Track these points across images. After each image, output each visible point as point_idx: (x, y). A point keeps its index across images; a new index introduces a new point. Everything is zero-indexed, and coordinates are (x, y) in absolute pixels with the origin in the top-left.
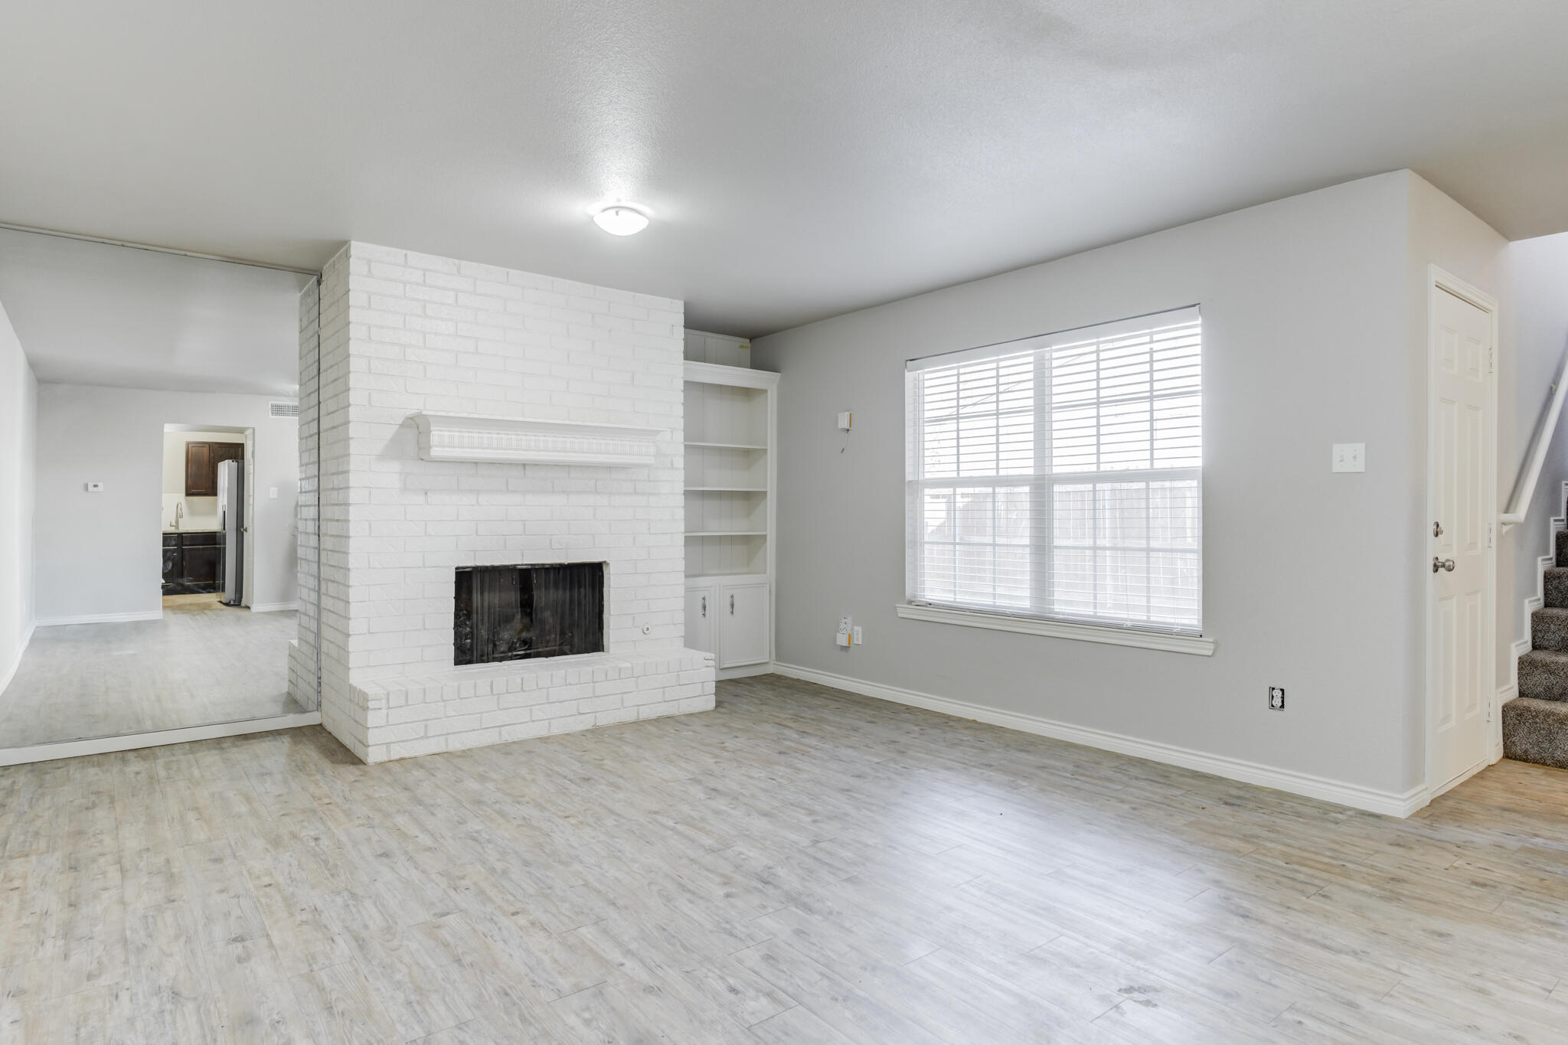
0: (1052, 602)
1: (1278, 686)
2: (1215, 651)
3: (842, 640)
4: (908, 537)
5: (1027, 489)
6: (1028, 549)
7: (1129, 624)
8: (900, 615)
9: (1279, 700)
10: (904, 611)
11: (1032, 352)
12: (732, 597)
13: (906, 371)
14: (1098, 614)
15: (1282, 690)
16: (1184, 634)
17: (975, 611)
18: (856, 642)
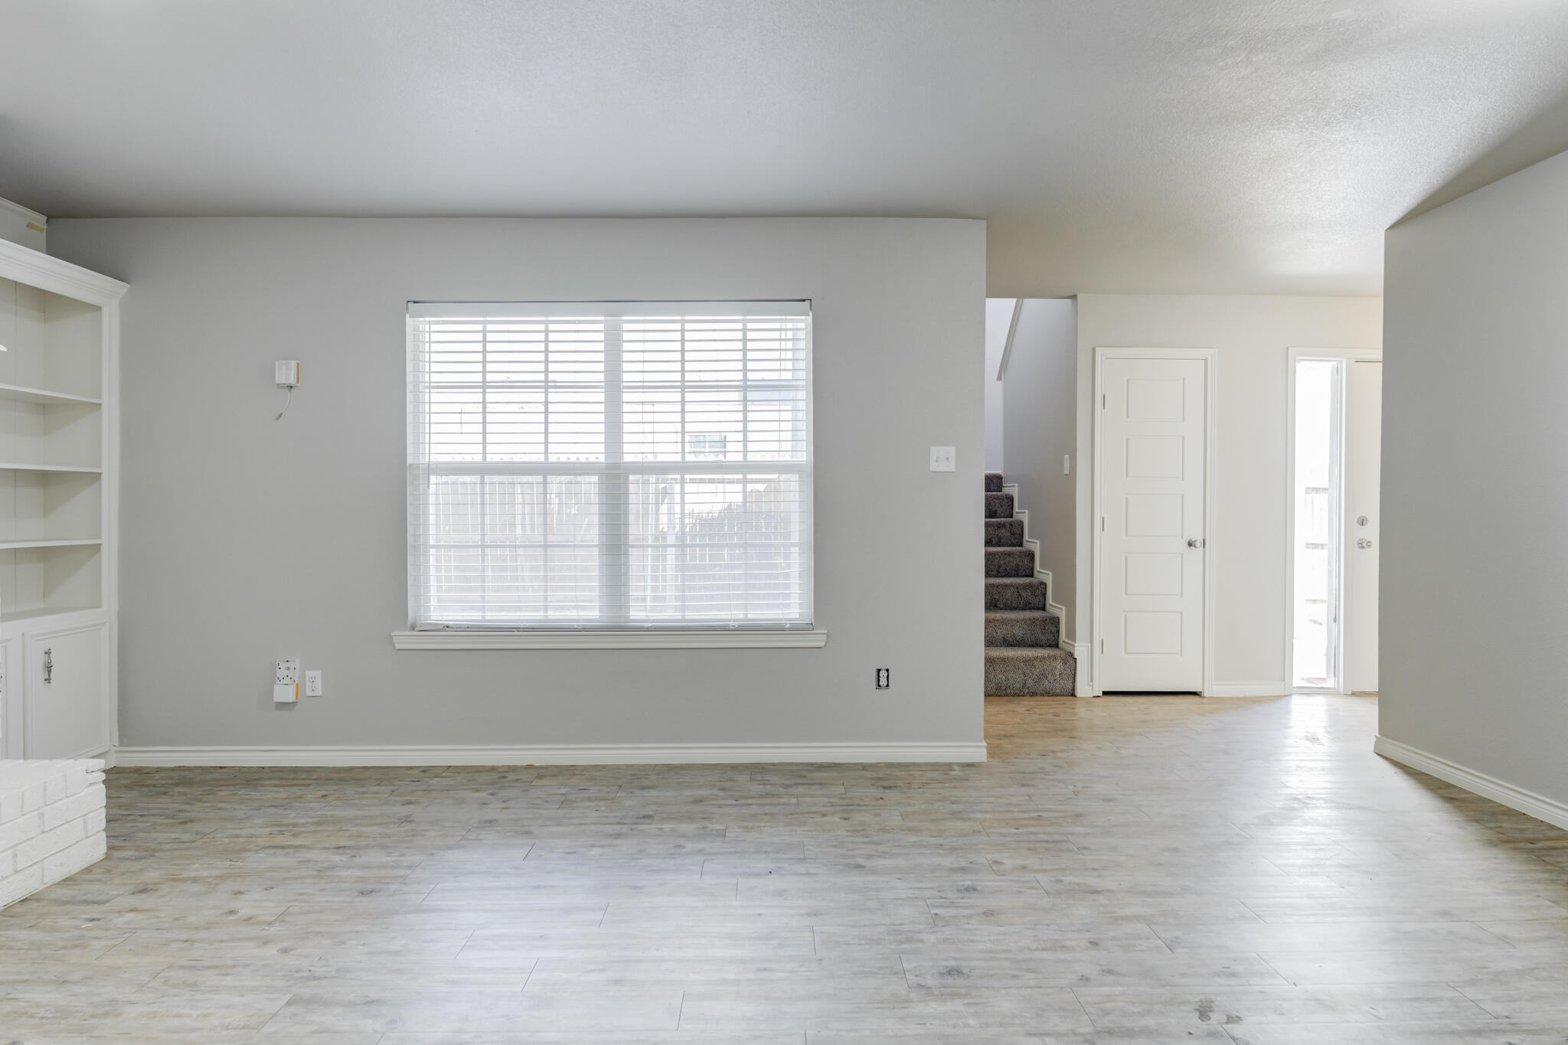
0: (628, 608)
1: (883, 667)
2: (827, 642)
3: (284, 693)
4: (410, 540)
5: (595, 479)
6: (597, 549)
7: (736, 624)
8: (398, 646)
9: (882, 678)
10: (404, 640)
11: (602, 318)
12: (48, 653)
13: (408, 316)
14: (687, 617)
15: (887, 670)
16: (796, 629)
17: (525, 629)
18: (309, 693)
